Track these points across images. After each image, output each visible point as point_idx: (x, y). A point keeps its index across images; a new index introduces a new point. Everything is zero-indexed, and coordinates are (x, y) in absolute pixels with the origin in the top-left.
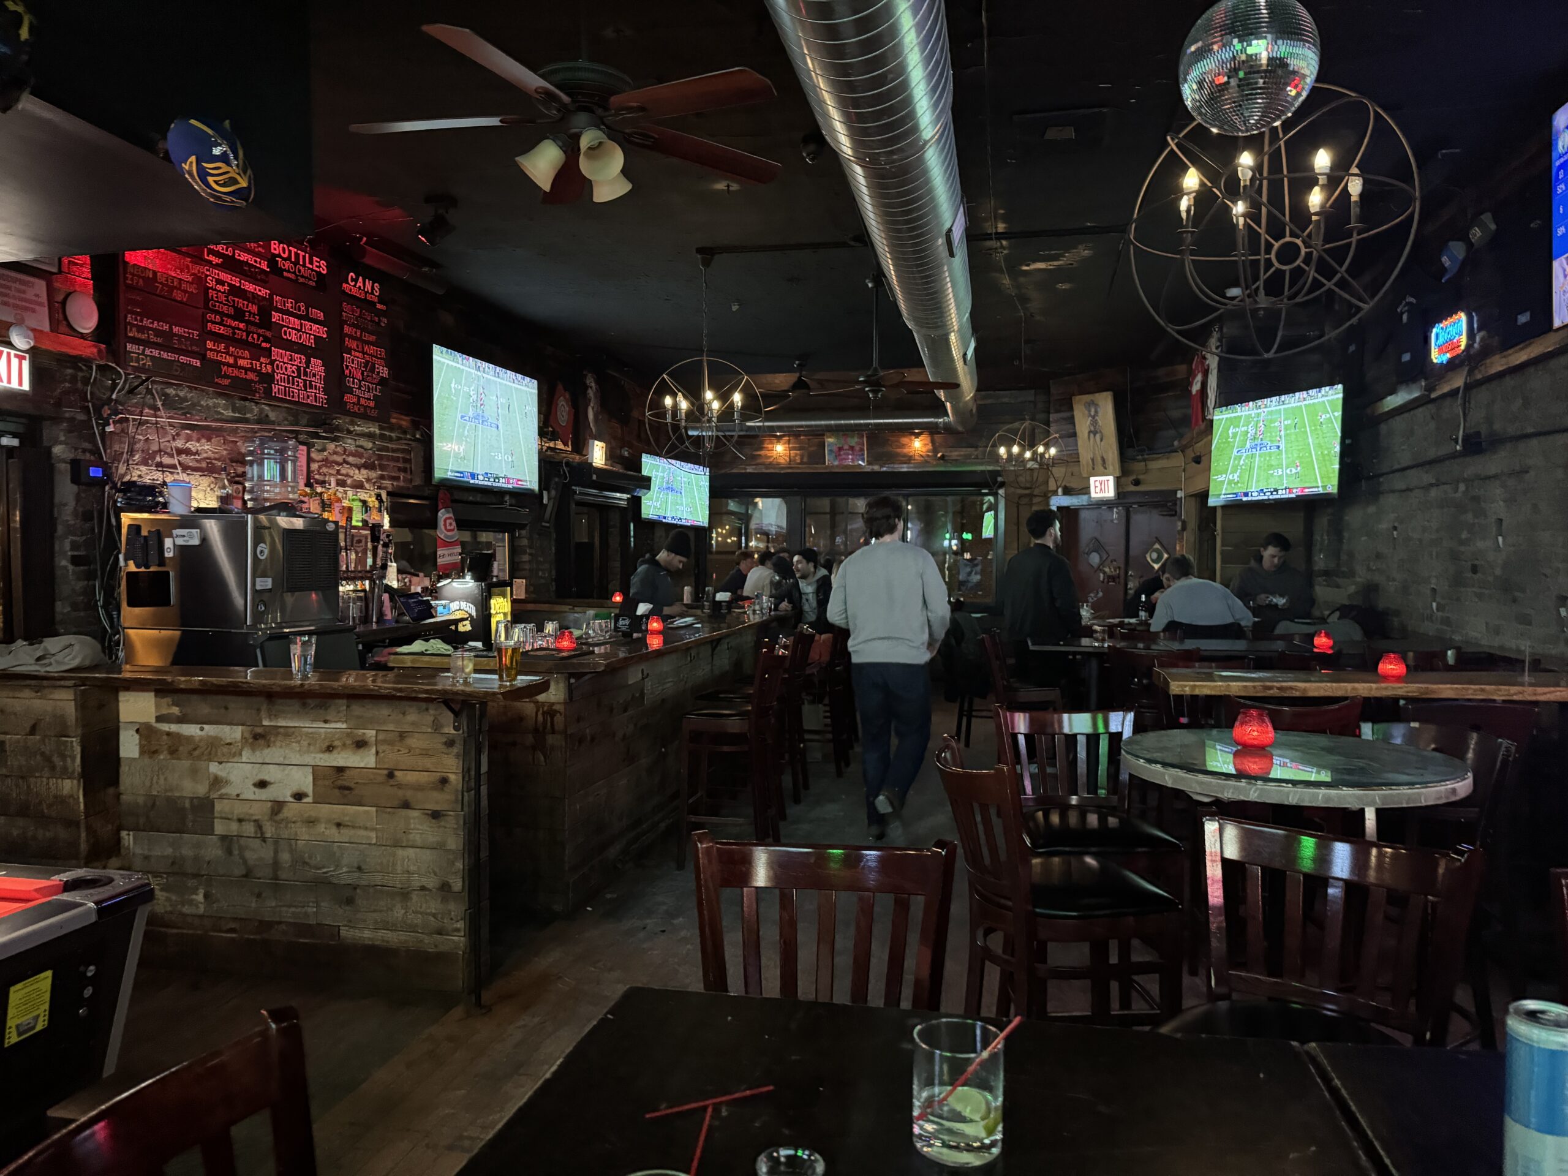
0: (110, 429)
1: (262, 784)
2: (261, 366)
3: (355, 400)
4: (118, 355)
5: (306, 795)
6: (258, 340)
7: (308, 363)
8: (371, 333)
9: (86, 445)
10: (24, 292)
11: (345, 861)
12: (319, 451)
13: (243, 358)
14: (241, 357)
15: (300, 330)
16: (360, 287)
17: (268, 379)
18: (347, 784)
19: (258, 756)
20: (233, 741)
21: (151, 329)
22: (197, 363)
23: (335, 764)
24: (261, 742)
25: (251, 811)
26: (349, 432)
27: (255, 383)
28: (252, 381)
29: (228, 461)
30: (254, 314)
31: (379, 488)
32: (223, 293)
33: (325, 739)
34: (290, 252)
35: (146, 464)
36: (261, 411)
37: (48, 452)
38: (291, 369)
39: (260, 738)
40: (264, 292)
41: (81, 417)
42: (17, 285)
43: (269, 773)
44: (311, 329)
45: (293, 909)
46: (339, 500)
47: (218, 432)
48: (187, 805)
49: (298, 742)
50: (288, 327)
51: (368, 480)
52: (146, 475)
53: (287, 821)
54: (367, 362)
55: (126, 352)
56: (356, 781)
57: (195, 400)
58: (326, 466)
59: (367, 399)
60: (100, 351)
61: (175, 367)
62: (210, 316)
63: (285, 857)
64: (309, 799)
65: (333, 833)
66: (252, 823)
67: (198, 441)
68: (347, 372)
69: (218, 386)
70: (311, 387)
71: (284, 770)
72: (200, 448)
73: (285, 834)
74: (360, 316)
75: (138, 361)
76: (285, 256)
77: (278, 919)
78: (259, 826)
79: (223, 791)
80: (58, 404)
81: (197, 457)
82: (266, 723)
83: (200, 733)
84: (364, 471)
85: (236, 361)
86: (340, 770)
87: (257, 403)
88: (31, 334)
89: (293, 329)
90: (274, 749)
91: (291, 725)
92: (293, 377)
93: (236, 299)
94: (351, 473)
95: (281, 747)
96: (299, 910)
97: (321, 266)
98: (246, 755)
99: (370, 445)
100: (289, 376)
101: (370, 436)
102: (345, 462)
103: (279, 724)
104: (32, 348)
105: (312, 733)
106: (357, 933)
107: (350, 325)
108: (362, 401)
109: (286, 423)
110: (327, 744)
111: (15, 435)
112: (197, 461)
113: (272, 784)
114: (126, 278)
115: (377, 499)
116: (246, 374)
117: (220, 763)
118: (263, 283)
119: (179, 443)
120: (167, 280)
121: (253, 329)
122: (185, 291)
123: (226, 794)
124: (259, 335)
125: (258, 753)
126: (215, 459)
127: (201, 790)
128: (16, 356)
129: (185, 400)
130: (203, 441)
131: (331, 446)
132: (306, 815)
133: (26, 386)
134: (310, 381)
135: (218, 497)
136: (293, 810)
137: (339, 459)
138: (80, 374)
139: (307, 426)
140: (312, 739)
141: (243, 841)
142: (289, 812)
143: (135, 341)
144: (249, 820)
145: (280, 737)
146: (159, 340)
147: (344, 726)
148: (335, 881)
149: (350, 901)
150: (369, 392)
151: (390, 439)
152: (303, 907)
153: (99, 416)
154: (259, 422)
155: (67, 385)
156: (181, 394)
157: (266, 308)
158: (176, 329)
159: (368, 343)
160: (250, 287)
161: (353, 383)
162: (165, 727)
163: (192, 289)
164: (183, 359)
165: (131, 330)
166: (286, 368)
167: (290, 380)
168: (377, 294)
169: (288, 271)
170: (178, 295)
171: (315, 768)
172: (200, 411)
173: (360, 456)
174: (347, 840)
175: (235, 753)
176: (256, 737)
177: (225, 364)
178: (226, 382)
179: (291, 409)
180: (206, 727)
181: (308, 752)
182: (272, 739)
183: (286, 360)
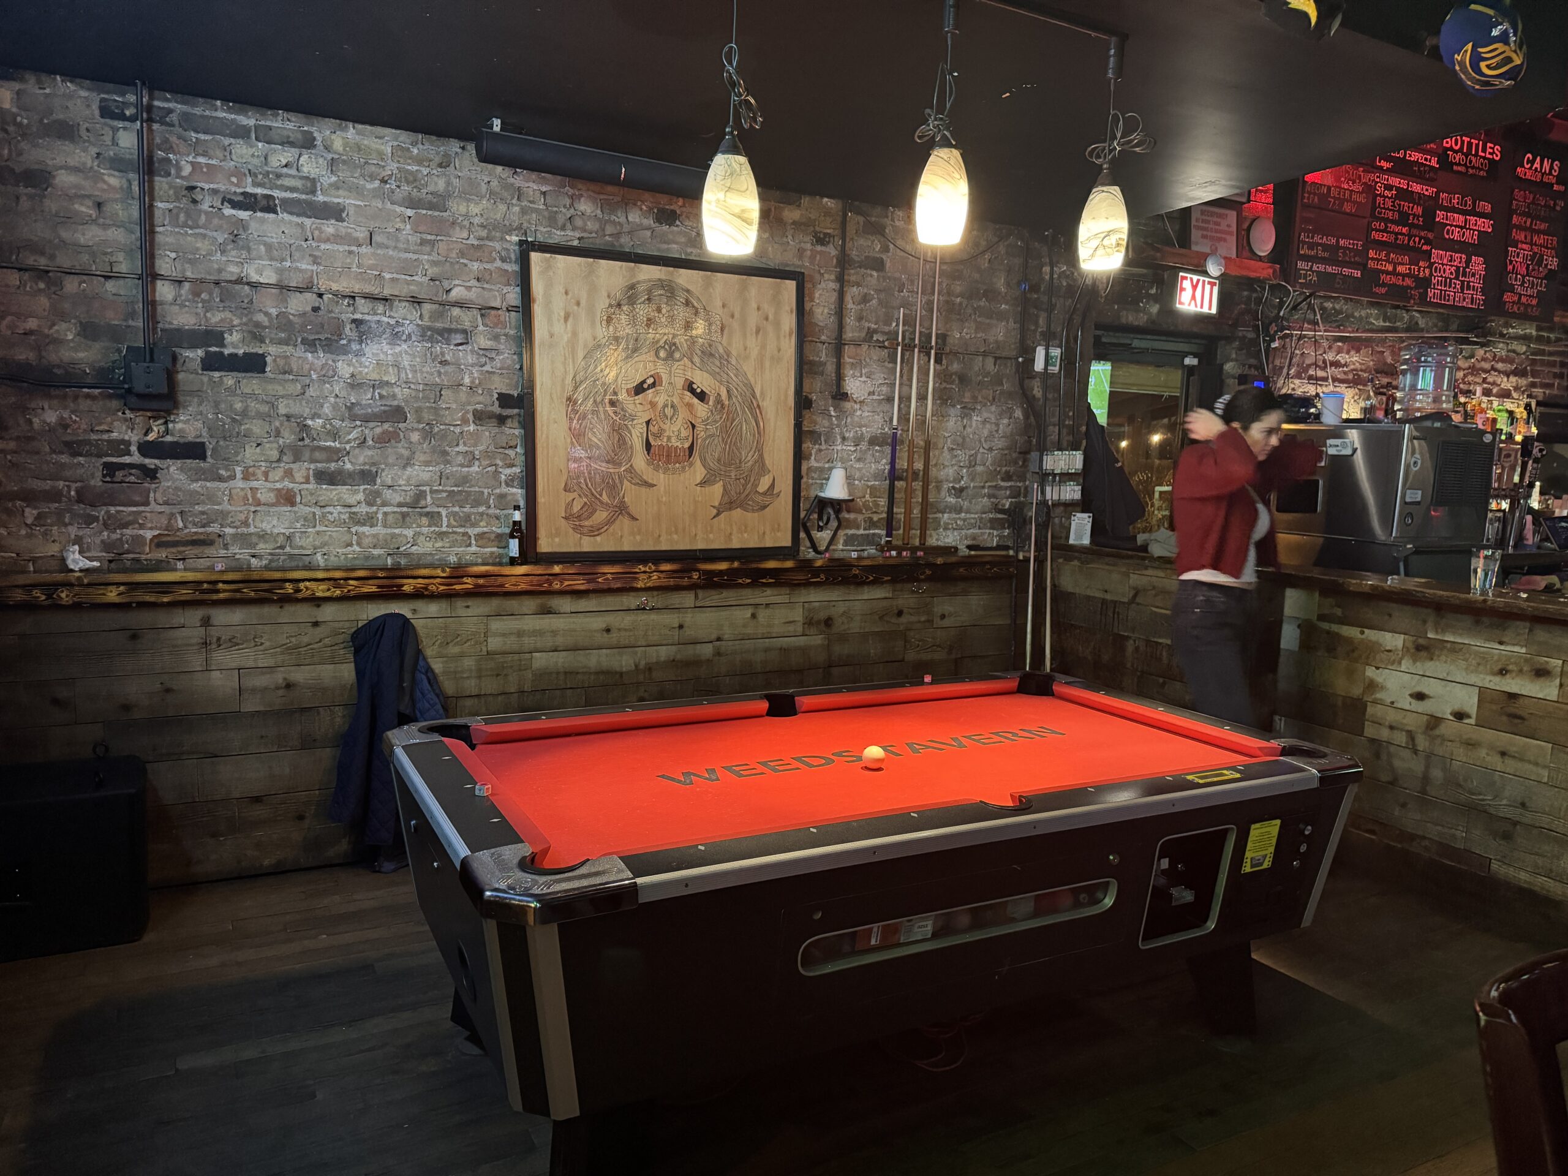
0: (1275, 345)
1: (1420, 696)
2: (1419, 271)
3: (1516, 299)
4: (1288, 273)
5: (1469, 716)
6: (1419, 243)
7: (1468, 262)
8: (1543, 220)
9: (1253, 361)
10: (1218, 224)
11: (1507, 793)
12: (1466, 358)
13: (1403, 264)
14: (1400, 264)
15: (1465, 227)
16: (1536, 168)
17: (1425, 283)
18: (1520, 713)
19: (1419, 668)
20: (1393, 649)
21: (1320, 244)
22: (1357, 274)
23: (1508, 689)
24: (1424, 654)
25: (1405, 721)
26: (1502, 335)
27: (1411, 289)
28: (1408, 287)
29: (1373, 372)
30: (1418, 216)
31: (1530, 396)
32: (1389, 198)
33: (1499, 660)
34: (1463, 142)
35: (1300, 378)
36: (1411, 318)
37: (1221, 367)
38: (1449, 270)
39: (1422, 650)
40: (1430, 191)
41: (1251, 335)
42: (1215, 219)
43: (1428, 687)
44: (1476, 224)
45: (1439, 828)
46: (1483, 411)
47: (1367, 342)
48: (1340, 703)
49: (1466, 660)
50: (1451, 226)
51: (1516, 389)
52: (1301, 388)
53: (1443, 739)
54: (1535, 254)
55: (1298, 270)
56: (1531, 711)
57: (1350, 311)
58: (1472, 374)
59: (1530, 296)
60: (1275, 271)
61: (1337, 280)
62: (1376, 224)
63: (1437, 774)
64: (1472, 721)
65: (1495, 761)
66: (1404, 733)
67: (1348, 353)
68: (1510, 267)
69: (1375, 295)
70: (1468, 288)
71: (1445, 686)
72: (1348, 360)
73: (1440, 751)
74: (1533, 203)
75: (1305, 278)
76: (1457, 148)
77: (1420, 833)
78: (1411, 736)
79: (1378, 696)
80: (1235, 325)
81: (1345, 369)
82: (1430, 635)
83: (1360, 636)
84: (1513, 379)
85: (1395, 268)
86: (1513, 696)
87: (1408, 311)
88: (1223, 262)
89: (1456, 226)
90: (1437, 663)
91: (1460, 641)
92: (1451, 279)
93: (1402, 203)
94: (1499, 381)
95: (1446, 662)
96: (1446, 830)
97: (1494, 151)
98: (1406, 665)
99: (1524, 348)
100: (1446, 278)
101: (1526, 339)
102: (1493, 369)
103: (1446, 639)
104: (1222, 275)
105: (1483, 653)
106: (1511, 871)
107: (1520, 215)
108: (1524, 300)
109: (1435, 329)
110: (1500, 667)
111: (1195, 355)
112: (1345, 373)
113: (1431, 697)
114: (1303, 197)
115: (1525, 409)
116: (1403, 280)
117: (1378, 668)
118: (1430, 182)
119: (1330, 356)
120: (1339, 194)
121: (1415, 231)
122: (1355, 202)
123: (1381, 700)
124: (1421, 238)
125: (1418, 664)
126: (1361, 370)
127: (1356, 691)
128: (1209, 283)
129: (1340, 312)
130: (1353, 353)
131: (1480, 352)
132: (1465, 737)
133: (1214, 311)
134: (1468, 282)
135: (1361, 408)
136: (1450, 728)
137: (1486, 366)
138: (1254, 295)
139: (1458, 331)
140: (1483, 660)
141: (1392, 749)
142: (1446, 729)
143: (1306, 258)
144: (1402, 730)
145: (1445, 652)
146: (1326, 255)
147: (1524, 650)
148: (1492, 811)
149: (1507, 837)
150: (1532, 287)
151: (1548, 341)
152: (1452, 828)
153: (1267, 334)
154: (1407, 330)
155: (1243, 306)
156: (1337, 307)
157: (1431, 206)
158: (1342, 242)
159: (1539, 232)
160: (1416, 188)
161: (1516, 280)
162: (1325, 626)
163: (1361, 199)
164: (1346, 271)
165: (1303, 248)
166: (1444, 270)
167: (1448, 282)
168: (1556, 174)
169: (1459, 164)
170: (1347, 208)
171: (1482, 691)
172: (1353, 323)
173: (1511, 362)
174: (1511, 772)
175: (1394, 660)
176: (1419, 648)
177: (1383, 272)
178: (1383, 290)
179: (1443, 314)
180: (1366, 631)
181: (1476, 671)
182: (1437, 653)
183: (1445, 262)
